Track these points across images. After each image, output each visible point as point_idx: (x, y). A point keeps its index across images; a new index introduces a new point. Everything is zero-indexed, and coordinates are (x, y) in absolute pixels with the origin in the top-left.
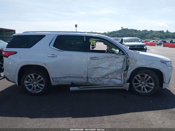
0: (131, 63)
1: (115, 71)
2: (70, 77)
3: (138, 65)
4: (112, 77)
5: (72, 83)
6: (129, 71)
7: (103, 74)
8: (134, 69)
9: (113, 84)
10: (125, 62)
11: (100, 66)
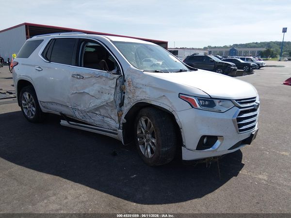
0: (128, 91)
1: (107, 103)
2: (57, 104)
3: (137, 98)
4: (105, 115)
5: (61, 113)
6: (126, 107)
7: (90, 106)
8: (132, 104)
9: (108, 127)
10: (118, 88)
11: (86, 91)
